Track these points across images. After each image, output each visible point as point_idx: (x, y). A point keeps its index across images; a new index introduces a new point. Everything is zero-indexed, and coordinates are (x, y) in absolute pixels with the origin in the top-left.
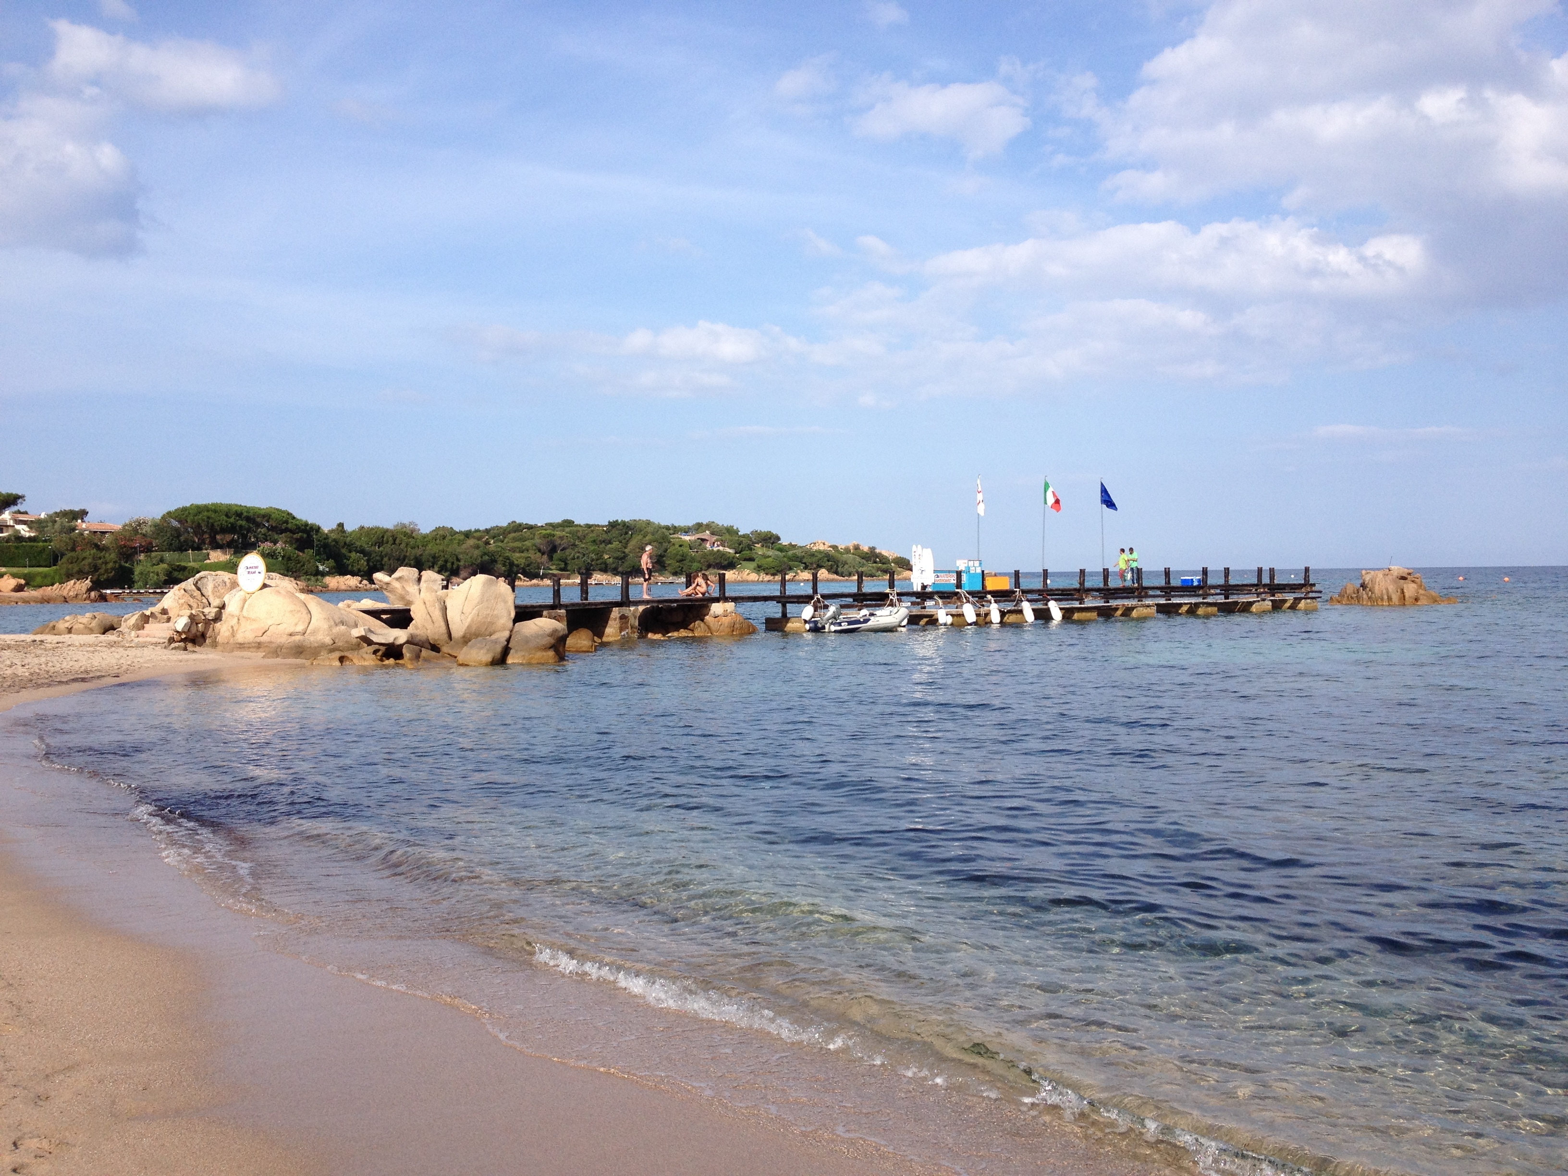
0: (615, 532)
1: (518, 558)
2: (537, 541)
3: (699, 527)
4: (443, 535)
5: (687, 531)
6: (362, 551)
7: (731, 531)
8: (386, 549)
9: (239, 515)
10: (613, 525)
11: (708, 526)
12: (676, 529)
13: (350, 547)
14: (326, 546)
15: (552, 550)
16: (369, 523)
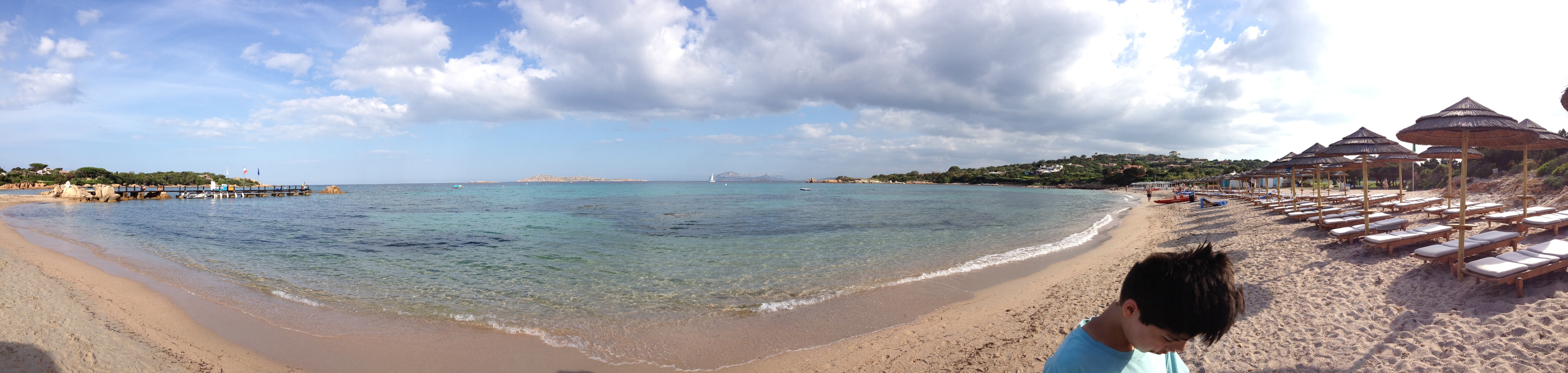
0: (183, 175)
1: (158, 180)
2: (164, 176)
3: (205, 173)
4: (141, 175)
5: (202, 174)
6: (121, 178)
7: (213, 174)
8: (127, 178)
9: (93, 170)
10: (183, 173)
11: (207, 173)
12: (199, 174)
13: (118, 177)
14: (112, 177)
15: (167, 178)
16: (123, 172)
